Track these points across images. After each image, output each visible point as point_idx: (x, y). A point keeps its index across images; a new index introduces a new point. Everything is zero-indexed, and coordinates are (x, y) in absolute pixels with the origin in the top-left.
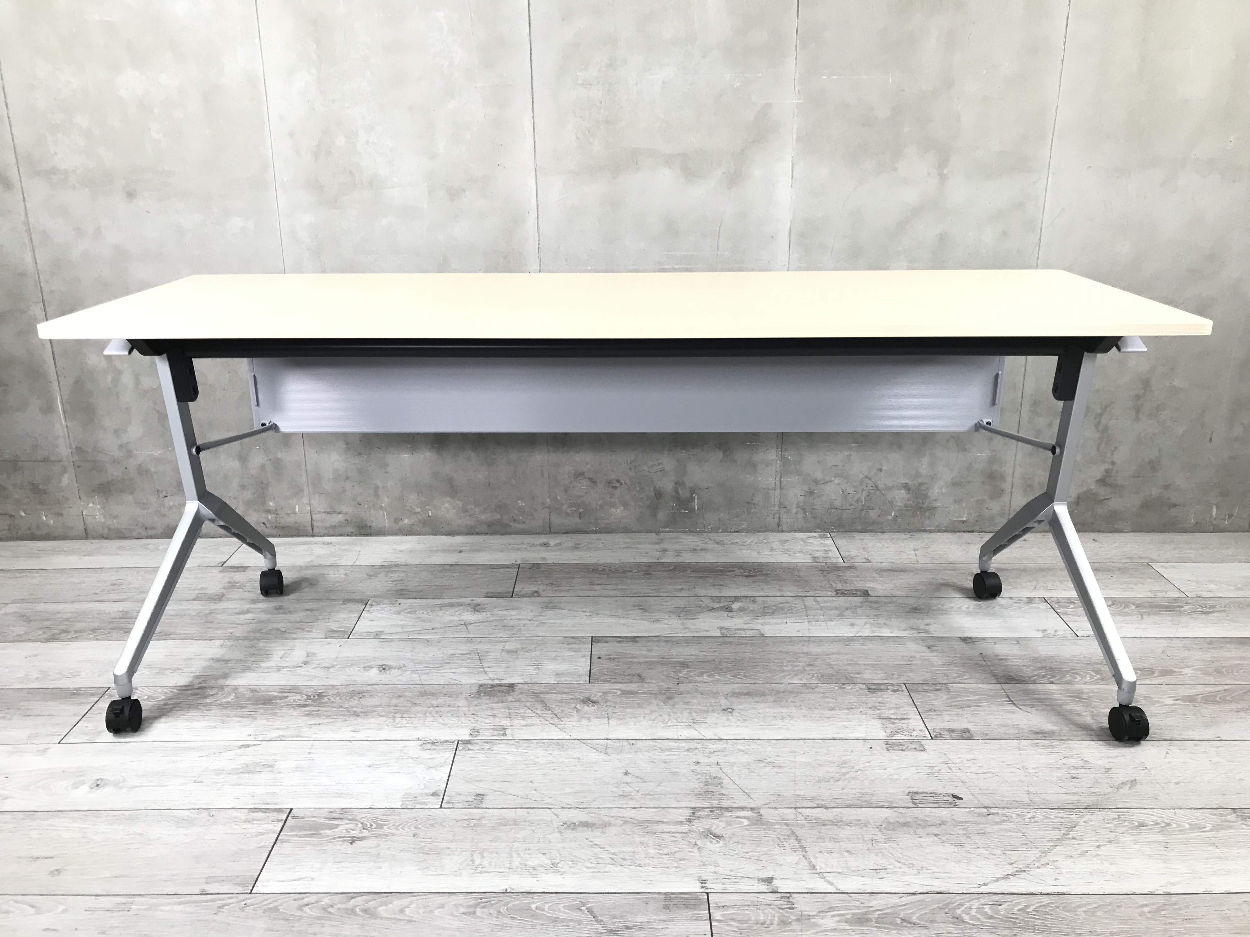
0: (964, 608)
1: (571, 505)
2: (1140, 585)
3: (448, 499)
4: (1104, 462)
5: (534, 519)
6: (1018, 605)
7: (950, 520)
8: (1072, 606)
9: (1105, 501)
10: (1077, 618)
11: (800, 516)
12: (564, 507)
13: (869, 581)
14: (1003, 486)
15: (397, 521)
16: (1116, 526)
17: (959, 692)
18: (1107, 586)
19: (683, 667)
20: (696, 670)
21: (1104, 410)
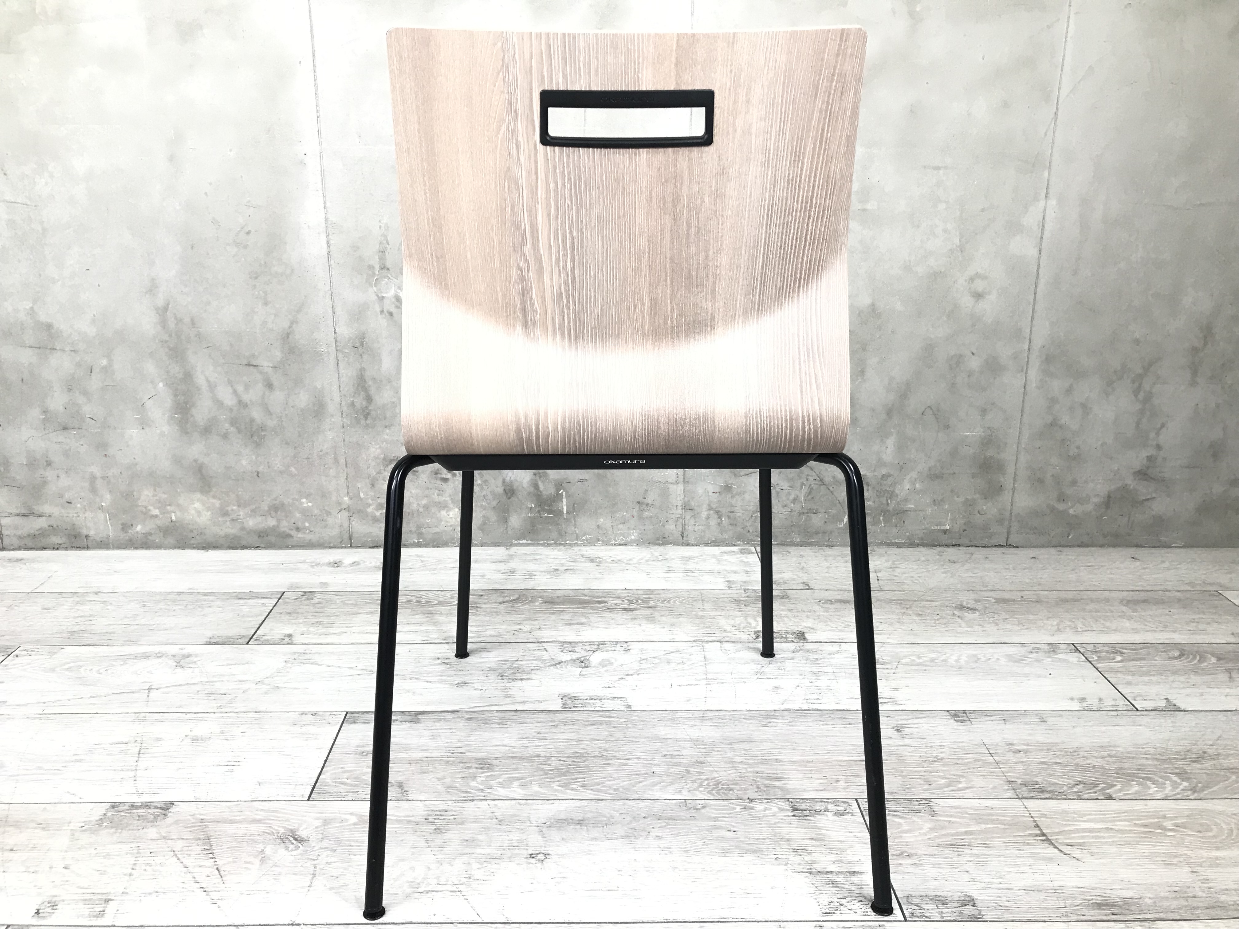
0: (952, 661)
1: (380, 506)
2: (1215, 625)
3: (198, 495)
4: (1145, 445)
5: (326, 526)
6: (1034, 655)
7: (926, 528)
8: (1119, 658)
9: (1146, 503)
10: (1129, 678)
11: (713, 522)
12: (370, 510)
13: (808, 617)
14: (1002, 479)
15: (125, 527)
16: (1163, 539)
17: (951, 816)
18: (1166, 626)
19: (482, 768)
20: (502, 775)
21: (1146, 369)
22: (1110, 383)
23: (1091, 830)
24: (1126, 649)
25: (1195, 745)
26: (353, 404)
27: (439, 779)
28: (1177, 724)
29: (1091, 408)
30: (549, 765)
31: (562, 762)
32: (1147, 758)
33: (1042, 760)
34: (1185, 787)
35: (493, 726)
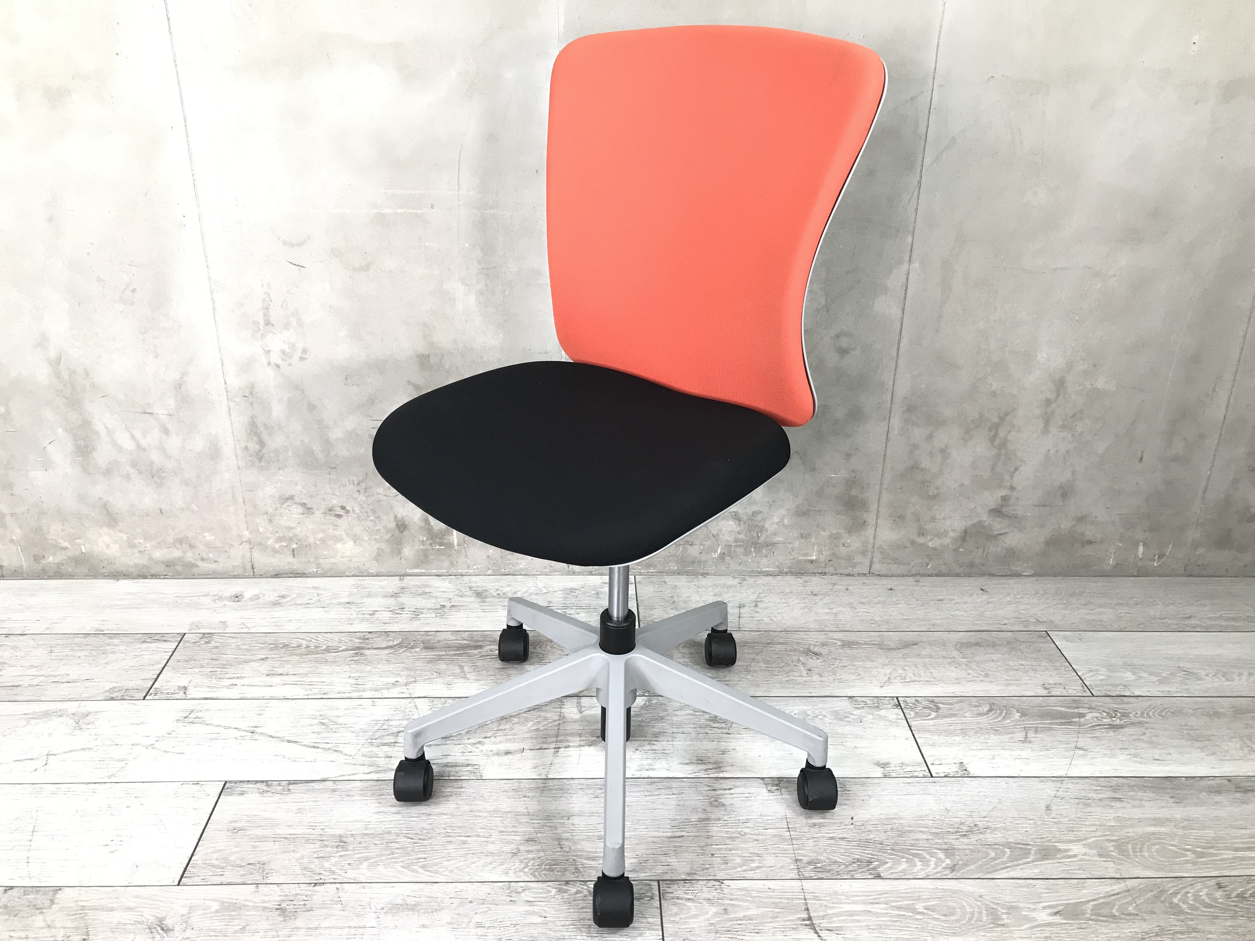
1: (279, 540)
3: (105, 530)
4: (1000, 486)
5: (229, 557)
6: (857, 712)
7: (794, 559)
9: (1000, 537)
10: (935, 737)
12: (270, 542)
14: (865, 515)
15: (37, 558)
16: (1014, 568)
17: (736, 899)
18: (987, 675)
19: (337, 847)
20: (355, 854)
21: (1002, 419)
22: (968, 431)
23: (852, 914)
24: (943, 704)
25: (971, 816)
26: (246, 448)
27: (297, 860)
28: (961, 793)
29: (950, 453)
30: (397, 842)
31: (409, 840)
32: (923, 832)
33: (832, 835)
34: (947, 865)
35: (354, 798)
